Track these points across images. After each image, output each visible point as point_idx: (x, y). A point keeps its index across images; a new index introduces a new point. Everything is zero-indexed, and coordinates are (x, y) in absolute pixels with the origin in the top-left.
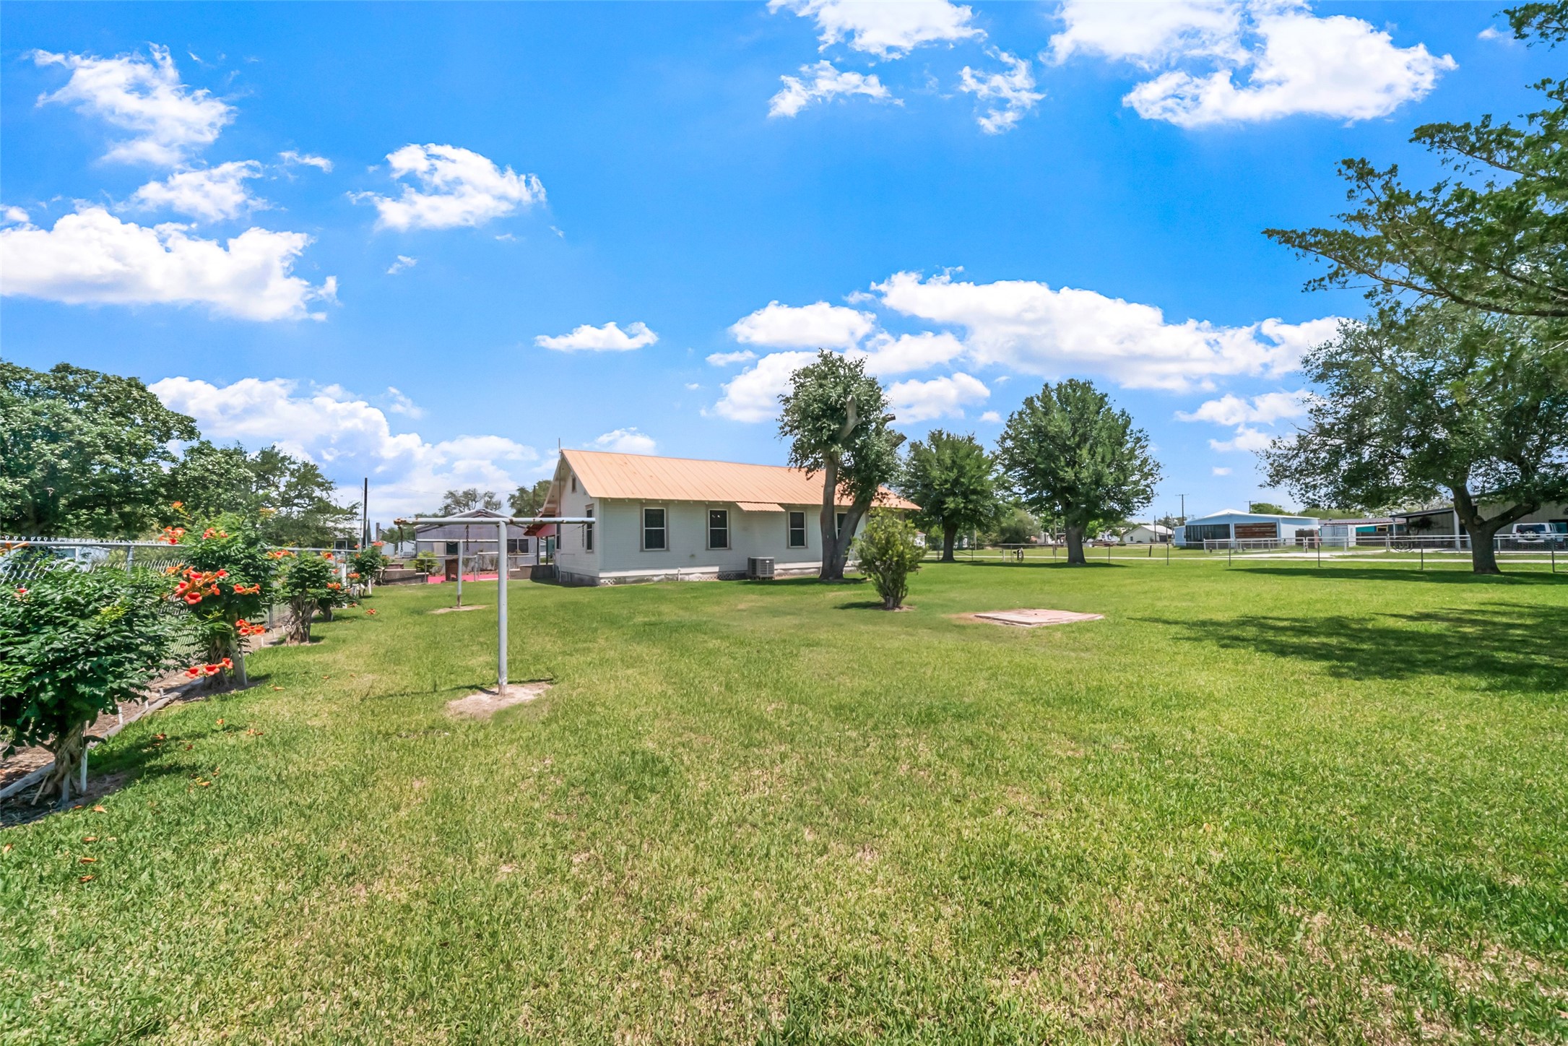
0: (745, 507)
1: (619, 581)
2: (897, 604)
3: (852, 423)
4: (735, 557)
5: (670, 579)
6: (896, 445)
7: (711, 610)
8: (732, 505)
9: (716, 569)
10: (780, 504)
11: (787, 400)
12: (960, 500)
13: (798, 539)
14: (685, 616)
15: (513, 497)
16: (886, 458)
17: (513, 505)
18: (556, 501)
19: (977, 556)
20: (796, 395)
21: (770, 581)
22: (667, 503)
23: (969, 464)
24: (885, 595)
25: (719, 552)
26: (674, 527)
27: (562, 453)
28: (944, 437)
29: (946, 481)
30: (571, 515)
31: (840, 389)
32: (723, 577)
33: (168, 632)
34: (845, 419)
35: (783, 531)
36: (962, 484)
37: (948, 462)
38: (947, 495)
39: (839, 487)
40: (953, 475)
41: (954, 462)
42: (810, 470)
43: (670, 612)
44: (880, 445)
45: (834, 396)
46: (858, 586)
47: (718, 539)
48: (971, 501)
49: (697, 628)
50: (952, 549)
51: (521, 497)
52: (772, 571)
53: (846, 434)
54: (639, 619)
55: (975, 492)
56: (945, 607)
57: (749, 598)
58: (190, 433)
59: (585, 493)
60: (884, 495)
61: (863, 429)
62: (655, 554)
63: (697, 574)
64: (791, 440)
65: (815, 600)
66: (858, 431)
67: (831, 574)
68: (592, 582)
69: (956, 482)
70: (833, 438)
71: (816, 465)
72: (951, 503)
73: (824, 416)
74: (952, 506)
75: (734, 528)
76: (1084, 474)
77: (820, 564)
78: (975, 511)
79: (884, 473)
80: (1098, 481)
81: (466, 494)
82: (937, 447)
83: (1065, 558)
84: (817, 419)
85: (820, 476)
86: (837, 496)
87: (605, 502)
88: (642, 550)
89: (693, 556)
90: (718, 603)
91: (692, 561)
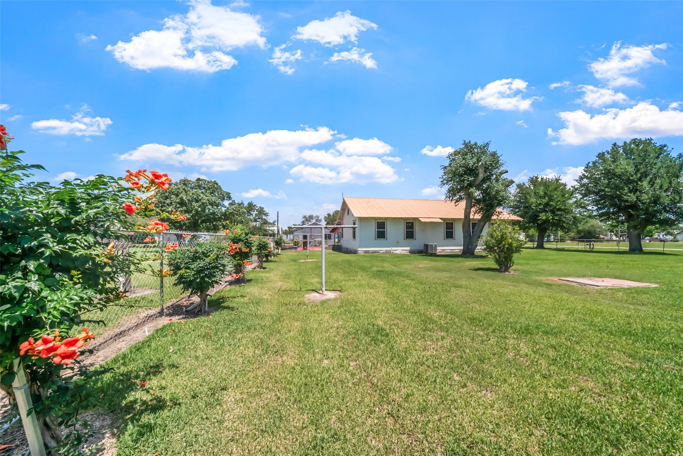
0: (423, 220)
1: (366, 252)
2: (507, 269)
3: (481, 176)
4: (418, 243)
5: (387, 252)
6: (508, 186)
7: (406, 267)
8: (416, 219)
9: (408, 248)
10: (441, 219)
11: (445, 168)
12: (549, 214)
13: (450, 235)
14: (394, 269)
15: (325, 217)
16: (501, 193)
17: (325, 220)
18: (341, 218)
19: (560, 245)
20: (450, 165)
21: (435, 255)
22: (386, 219)
23: (556, 195)
24: (500, 265)
25: (410, 241)
26: (389, 229)
27: (344, 199)
28: (539, 180)
29: (540, 204)
30: (347, 224)
31: (475, 160)
32: (412, 252)
33: (226, 263)
34: (478, 174)
35: (442, 232)
36: (551, 205)
37: (542, 193)
38: (541, 212)
39: (473, 209)
40: (545, 201)
41: (545, 193)
42: (457, 201)
43: (388, 267)
44: (498, 186)
45: (471, 163)
46: (483, 259)
47: (410, 235)
48: (557, 215)
49: (400, 274)
50: (543, 242)
51: (328, 217)
52: (436, 250)
53: (477, 182)
54: (375, 269)
55: (559, 210)
56: (537, 273)
57: (424, 262)
58: (229, 198)
59: (353, 215)
60: (500, 213)
61: (488, 179)
62: (381, 241)
63: (399, 250)
64: (447, 187)
65: (459, 265)
66: (484, 181)
67: (468, 252)
68: (355, 252)
69: (547, 205)
70: (470, 185)
71: (461, 199)
72: (543, 216)
73: (465, 174)
74: (544, 218)
75: (417, 230)
76: (645, 197)
77: (462, 248)
78: (559, 220)
79: (500, 201)
80: (656, 200)
81: (310, 216)
82: (535, 186)
83: (627, 248)
84: (462, 176)
85: (463, 204)
86: (472, 214)
87: (361, 219)
88: (375, 239)
89: (398, 242)
90: (409, 264)
91: (398, 244)
